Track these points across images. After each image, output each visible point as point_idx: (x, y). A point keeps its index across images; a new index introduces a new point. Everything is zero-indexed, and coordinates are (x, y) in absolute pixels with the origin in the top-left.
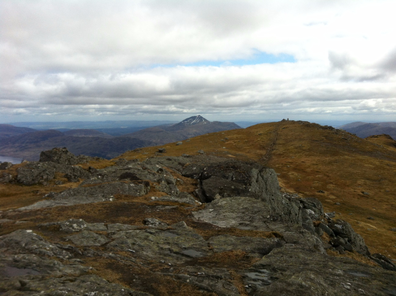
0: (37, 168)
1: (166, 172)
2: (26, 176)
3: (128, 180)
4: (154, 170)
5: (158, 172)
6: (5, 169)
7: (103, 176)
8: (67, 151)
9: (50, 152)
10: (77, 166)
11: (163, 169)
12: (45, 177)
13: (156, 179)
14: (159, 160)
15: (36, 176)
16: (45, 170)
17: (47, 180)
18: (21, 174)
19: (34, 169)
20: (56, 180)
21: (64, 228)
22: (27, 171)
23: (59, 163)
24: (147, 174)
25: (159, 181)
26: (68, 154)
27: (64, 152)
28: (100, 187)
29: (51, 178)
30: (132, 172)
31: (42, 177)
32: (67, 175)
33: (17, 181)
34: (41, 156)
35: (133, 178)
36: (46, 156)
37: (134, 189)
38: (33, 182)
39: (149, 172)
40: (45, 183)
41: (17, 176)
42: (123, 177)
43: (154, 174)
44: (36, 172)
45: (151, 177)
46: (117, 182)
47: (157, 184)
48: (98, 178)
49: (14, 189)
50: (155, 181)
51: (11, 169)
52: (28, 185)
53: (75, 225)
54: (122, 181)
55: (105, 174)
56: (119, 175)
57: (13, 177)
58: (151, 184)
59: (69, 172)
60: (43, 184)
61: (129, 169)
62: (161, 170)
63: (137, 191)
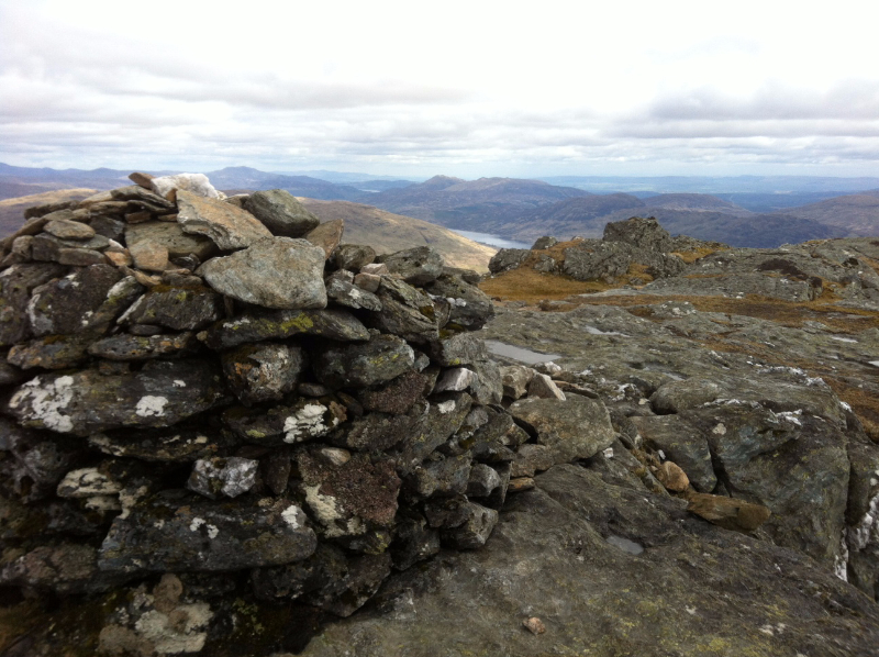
0: (599, 249)
1: (865, 267)
2: (579, 263)
3: (776, 273)
4: (837, 260)
5: (845, 264)
6: (544, 248)
7: (726, 262)
8: (656, 225)
9: (624, 224)
10: (671, 255)
11: (859, 259)
12: (611, 269)
13: (837, 277)
14: (853, 244)
15: (596, 266)
16: (613, 255)
17: (614, 274)
18: (570, 258)
19: (593, 251)
20: (632, 277)
21: (657, 313)
22: (582, 254)
23: (638, 246)
24: (820, 266)
25: (844, 282)
26: (658, 230)
27: (649, 225)
28: (719, 280)
29: (622, 271)
30: (787, 259)
31: (606, 267)
32: (652, 269)
33: (561, 271)
34: (606, 231)
35: (788, 269)
36: (615, 231)
37: (787, 288)
38: (590, 275)
39: (824, 262)
40: (610, 279)
41: (563, 262)
42: (767, 267)
43: (834, 267)
44: (597, 257)
45: (828, 271)
46: (754, 274)
47: (838, 285)
48: (717, 266)
49: (557, 283)
50: (835, 280)
51: (554, 249)
52: (582, 279)
53: (676, 310)
54: (764, 273)
55: (730, 260)
56: (759, 263)
57: (556, 263)
58: (824, 284)
59: (655, 264)
60: (606, 282)
61: (782, 254)
62: (853, 261)
63: (792, 292)
